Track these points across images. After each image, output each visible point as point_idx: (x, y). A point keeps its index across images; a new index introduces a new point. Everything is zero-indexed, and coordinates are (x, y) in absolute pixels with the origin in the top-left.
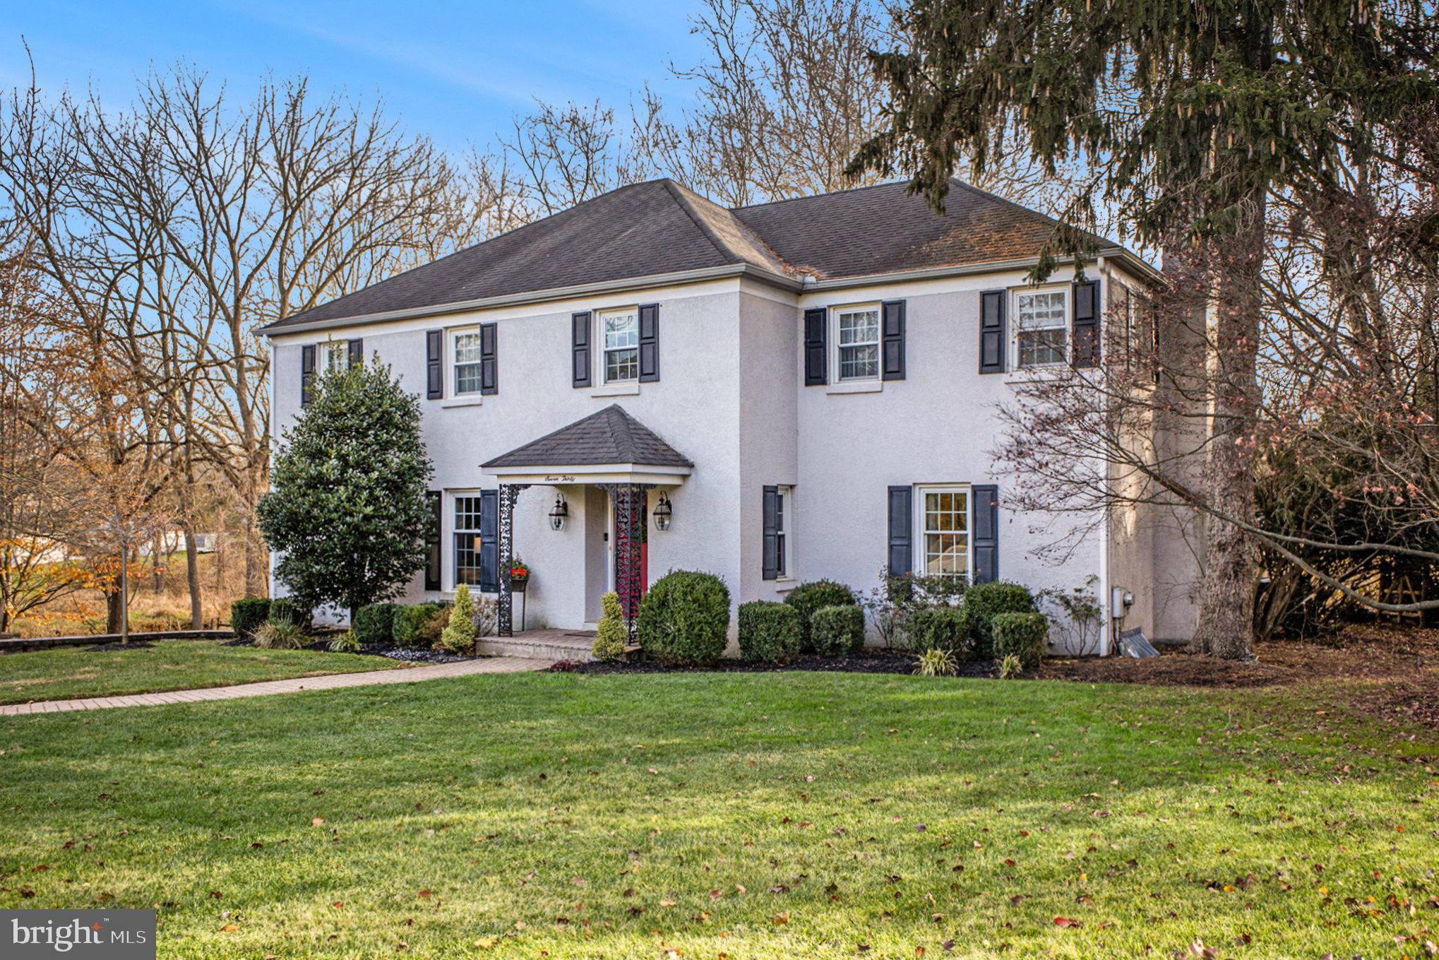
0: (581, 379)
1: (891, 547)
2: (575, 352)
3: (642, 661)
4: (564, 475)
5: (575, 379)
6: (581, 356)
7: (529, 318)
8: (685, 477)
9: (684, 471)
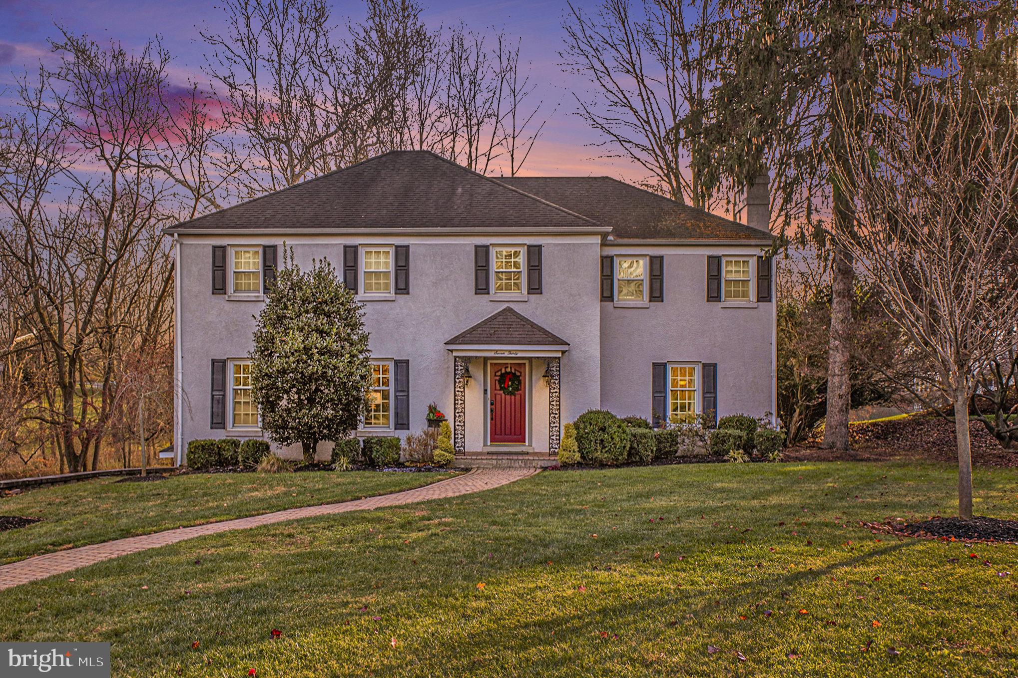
0: (482, 288)
1: (654, 397)
2: (476, 271)
3: (587, 462)
4: (510, 351)
5: (477, 289)
6: (482, 274)
7: (436, 245)
8: (563, 352)
9: (565, 348)
